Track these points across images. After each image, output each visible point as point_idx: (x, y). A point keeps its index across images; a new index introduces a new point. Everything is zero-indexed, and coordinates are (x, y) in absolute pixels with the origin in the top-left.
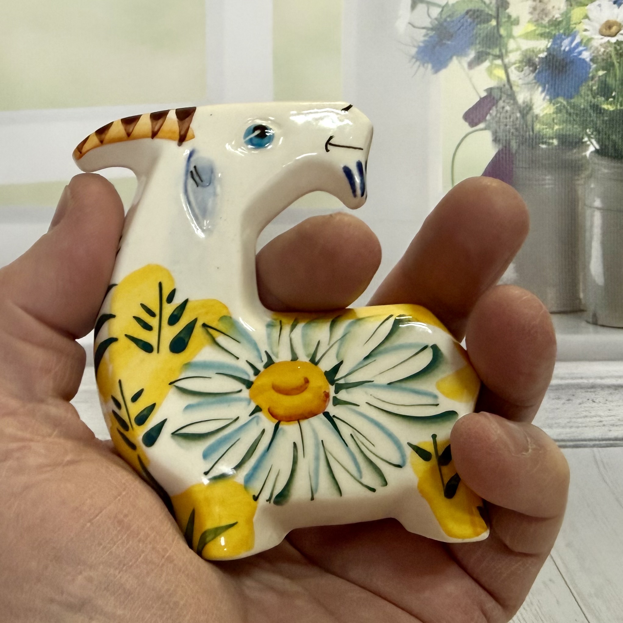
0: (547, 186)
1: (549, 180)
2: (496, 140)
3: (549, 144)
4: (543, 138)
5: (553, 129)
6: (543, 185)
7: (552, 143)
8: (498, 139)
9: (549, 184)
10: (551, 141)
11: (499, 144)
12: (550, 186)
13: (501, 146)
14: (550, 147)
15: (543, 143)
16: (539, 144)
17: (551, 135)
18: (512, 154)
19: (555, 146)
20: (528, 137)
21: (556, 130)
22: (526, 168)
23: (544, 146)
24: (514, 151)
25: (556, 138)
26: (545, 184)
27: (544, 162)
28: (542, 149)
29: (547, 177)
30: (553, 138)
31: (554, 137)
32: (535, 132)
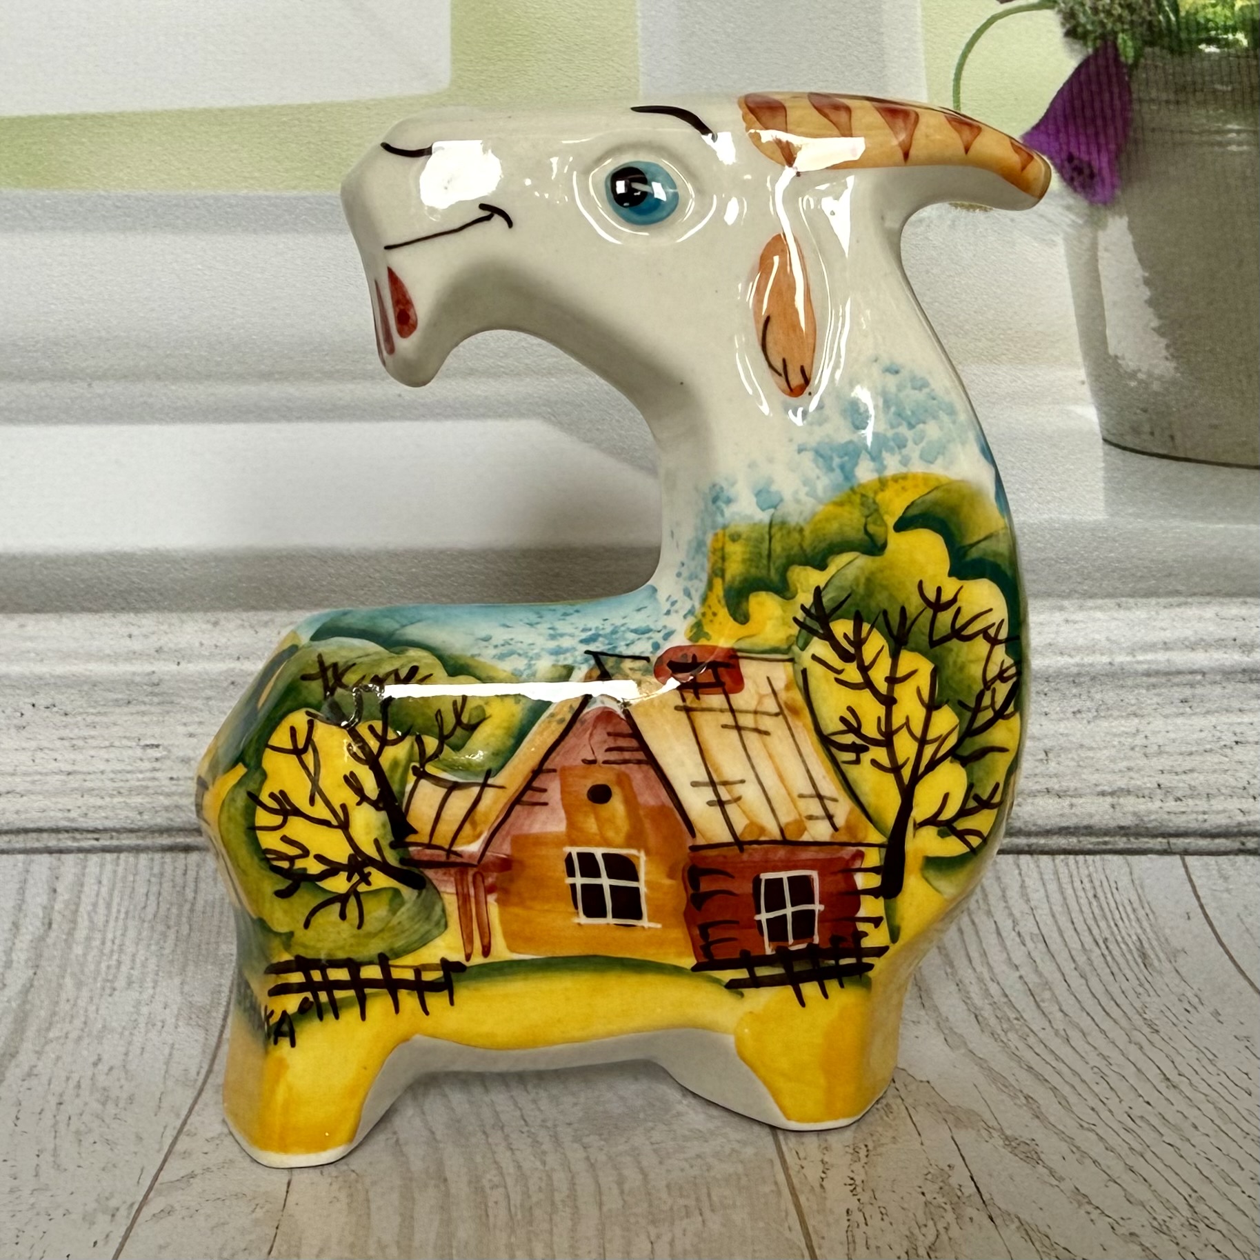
0: (1234, 148)
1: (1238, 132)
2: (1074, 33)
3: (1227, 44)
4: (1208, 30)
5: (1233, 6)
6: (1220, 144)
7: (1237, 41)
8: (1080, 30)
9: (1240, 144)
10: (1230, 36)
11: (1085, 44)
12: (1245, 148)
13: (1090, 50)
14: (1232, 51)
15: (1210, 41)
16: (1200, 42)
17: (1230, 23)
18: (1126, 65)
19: (1247, 50)
20: (1164, 24)
21: (1242, 9)
22: (1167, 102)
23: (1212, 49)
24: (1130, 61)
25: (1243, 29)
26: (1230, 143)
27: (1219, 87)
28: (1210, 54)
29: (1233, 126)
30: (1234, 30)
31: (1239, 25)
32: (1183, 14)
